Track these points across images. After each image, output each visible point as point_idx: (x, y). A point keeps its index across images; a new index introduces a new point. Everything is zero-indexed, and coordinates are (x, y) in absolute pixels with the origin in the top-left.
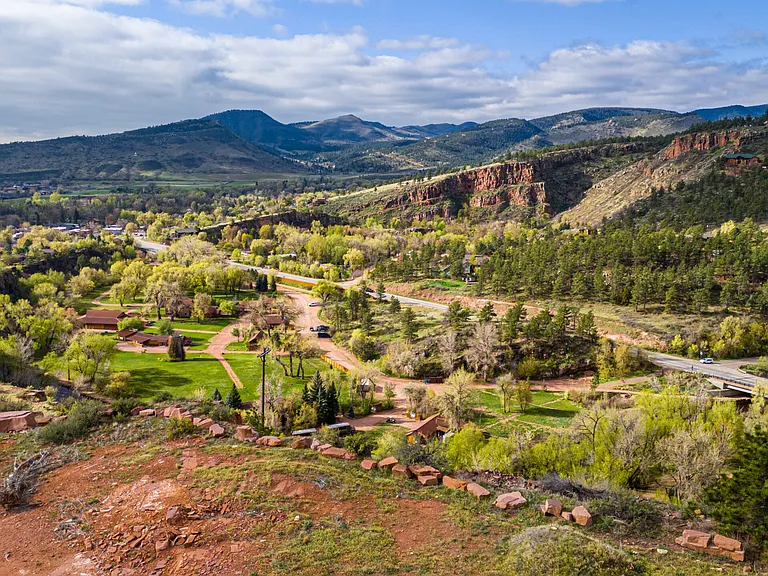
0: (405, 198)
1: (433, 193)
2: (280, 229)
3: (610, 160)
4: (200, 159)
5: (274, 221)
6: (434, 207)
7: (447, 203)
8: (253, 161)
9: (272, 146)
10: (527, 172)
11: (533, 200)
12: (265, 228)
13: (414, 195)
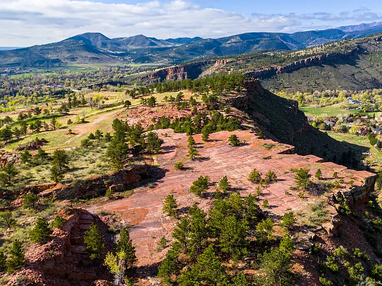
0: (147, 76)
1: (155, 75)
2: (108, 86)
3: (210, 65)
4: (76, 58)
5: (106, 84)
6: (155, 80)
7: (159, 78)
8: (98, 59)
9: (106, 49)
10: (182, 69)
11: (184, 78)
12: (104, 86)
13: (150, 75)
